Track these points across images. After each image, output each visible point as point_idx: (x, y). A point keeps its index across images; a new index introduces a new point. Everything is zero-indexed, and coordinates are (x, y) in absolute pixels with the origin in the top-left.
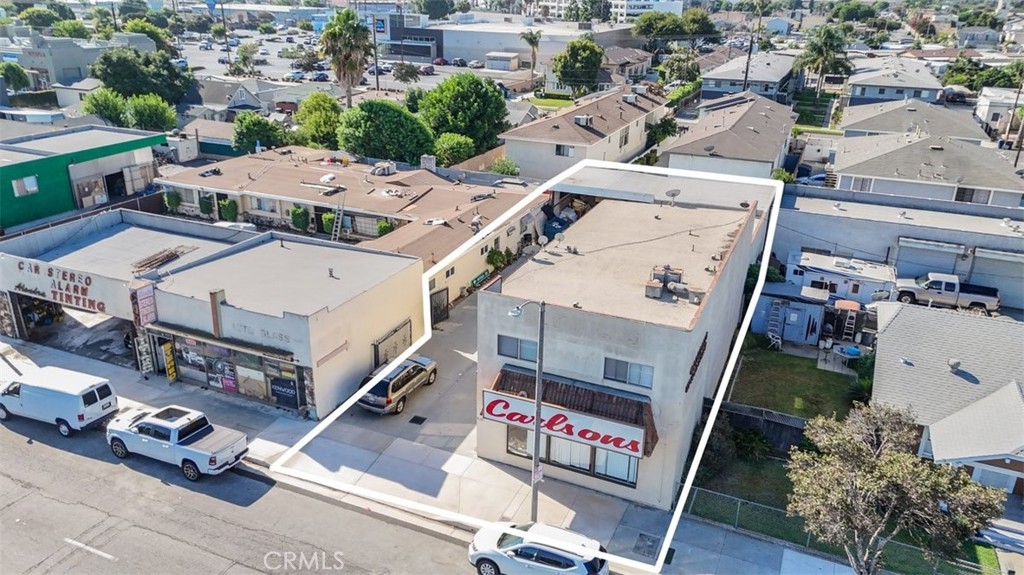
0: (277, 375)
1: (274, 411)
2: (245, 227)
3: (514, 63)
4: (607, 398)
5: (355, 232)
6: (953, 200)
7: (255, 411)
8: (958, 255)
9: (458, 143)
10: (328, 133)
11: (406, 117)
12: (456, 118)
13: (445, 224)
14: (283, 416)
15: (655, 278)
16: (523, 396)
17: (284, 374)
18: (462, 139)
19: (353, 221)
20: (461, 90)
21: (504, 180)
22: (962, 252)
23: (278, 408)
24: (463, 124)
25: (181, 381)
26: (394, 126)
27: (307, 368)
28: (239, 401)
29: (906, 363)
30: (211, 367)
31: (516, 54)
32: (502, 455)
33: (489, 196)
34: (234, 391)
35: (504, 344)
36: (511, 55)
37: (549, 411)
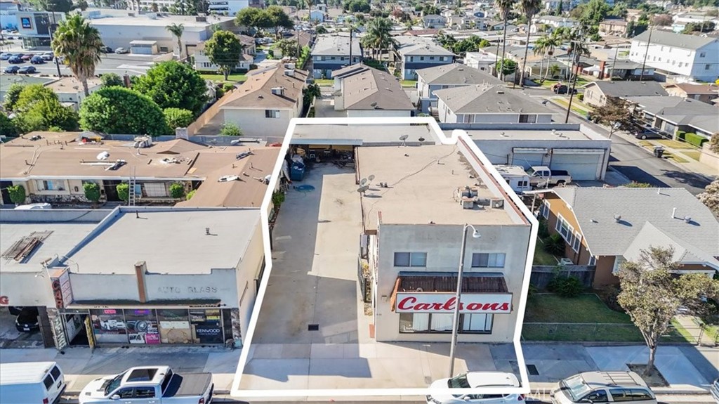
0: (202, 320)
1: (200, 350)
2: (44, 207)
3: (155, 49)
4: (477, 280)
5: (144, 196)
6: (518, 122)
7: (183, 354)
8: (543, 154)
9: (183, 115)
10: (56, 117)
11: (142, 99)
12: (170, 96)
13: (238, 179)
14: (211, 351)
15: (463, 196)
16: (420, 291)
17: (209, 318)
18: (184, 112)
19: (142, 188)
20: (171, 74)
21: (241, 139)
22: (546, 152)
23: (203, 346)
24: (178, 100)
25: (99, 347)
26: (135, 107)
27: (234, 309)
28: (165, 350)
29: (594, 221)
30: (132, 328)
31: (155, 42)
32: (396, 336)
33: (249, 154)
34: (158, 343)
35: (399, 259)
36: (152, 42)
37: (443, 297)
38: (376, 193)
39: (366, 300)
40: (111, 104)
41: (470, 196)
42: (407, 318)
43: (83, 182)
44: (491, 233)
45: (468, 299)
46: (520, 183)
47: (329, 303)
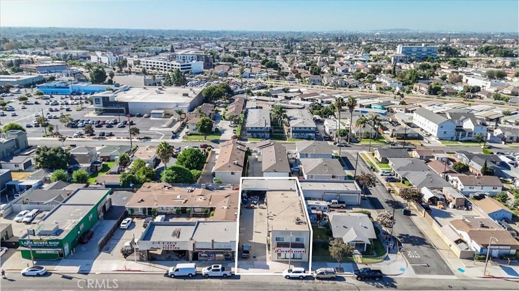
0: (227, 254)
3: (163, 114)
4: (297, 245)
5: (195, 212)
6: (332, 178)
8: (337, 195)
13: (228, 208)
16: (282, 247)
21: (223, 186)
23: (227, 261)
30: (209, 256)
31: (163, 111)
32: (277, 260)
33: (229, 196)
34: (215, 260)
35: (277, 239)
36: (162, 111)
37: (288, 249)
38: (272, 218)
39: (269, 250)
40: (176, 173)
41: (298, 220)
42: (279, 255)
43: (175, 208)
44: (300, 232)
45: (294, 250)
46: (324, 208)
47: (258, 250)
